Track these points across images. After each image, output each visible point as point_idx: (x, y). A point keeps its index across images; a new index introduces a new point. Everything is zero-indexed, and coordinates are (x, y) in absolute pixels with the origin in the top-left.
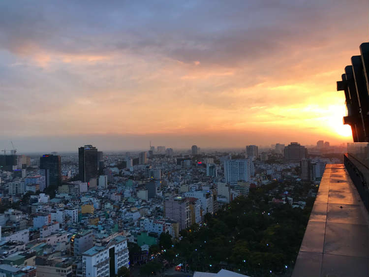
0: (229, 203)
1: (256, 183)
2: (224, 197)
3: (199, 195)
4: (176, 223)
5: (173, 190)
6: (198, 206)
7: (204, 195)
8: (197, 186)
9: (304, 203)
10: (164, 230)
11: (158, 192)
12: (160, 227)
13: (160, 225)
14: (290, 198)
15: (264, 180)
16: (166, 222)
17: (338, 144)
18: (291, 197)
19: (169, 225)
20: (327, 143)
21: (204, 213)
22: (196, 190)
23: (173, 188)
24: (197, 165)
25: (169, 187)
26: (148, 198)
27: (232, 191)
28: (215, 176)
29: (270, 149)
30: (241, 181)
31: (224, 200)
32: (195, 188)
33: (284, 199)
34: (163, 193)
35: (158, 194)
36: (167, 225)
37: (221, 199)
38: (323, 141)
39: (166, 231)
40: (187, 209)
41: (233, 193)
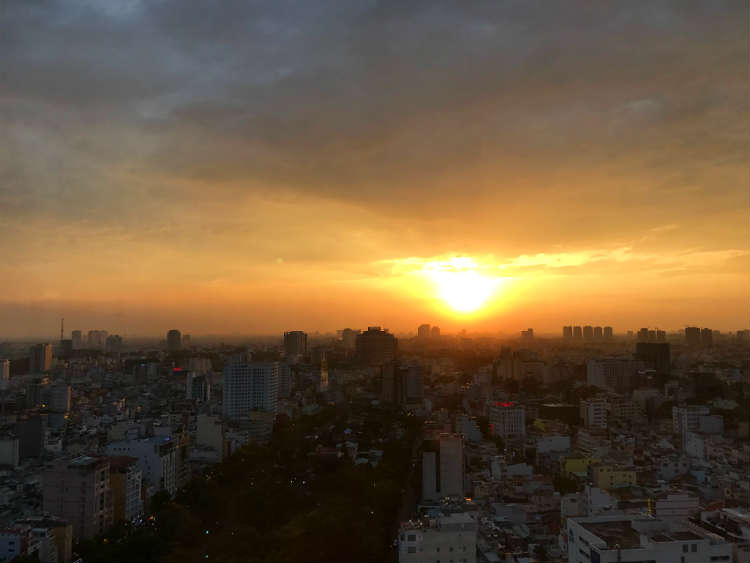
0: (220, 461)
1: (289, 413)
2: (211, 449)
3: (143, 449)
4: (64, 525)
5: (92, 437)
6: (137, 476)
7: (156, 447)
8: (143, 429)
9: (379, 453)
10: (24, 548)
11: (50, 443)
12: (11, 543)
13: (12, 537)
14: (350, 444)
15: (308, 403)
16: (38, 524)
17: (455, 332)
18: (354, 442)
19: (43, 534)
20: (436, 329)
21: (151, 491)
22: (140, 437)
23: (93, 431)
24: (171, 374)
25: (85, 429)
26: (21, 459)
27: (231, 434)
28: (205, 398)
29: (333, 339)
30: (255, 409)
31: (209, 456)
32: (136, 431)
33: (339, 445)
34: (65, 444)
35: (50, 448)
36: (35, 534)
37: (203, 454)
38: (428, 326)
39: (30, 550)
40: (100, 486)
41: (232, 439)
